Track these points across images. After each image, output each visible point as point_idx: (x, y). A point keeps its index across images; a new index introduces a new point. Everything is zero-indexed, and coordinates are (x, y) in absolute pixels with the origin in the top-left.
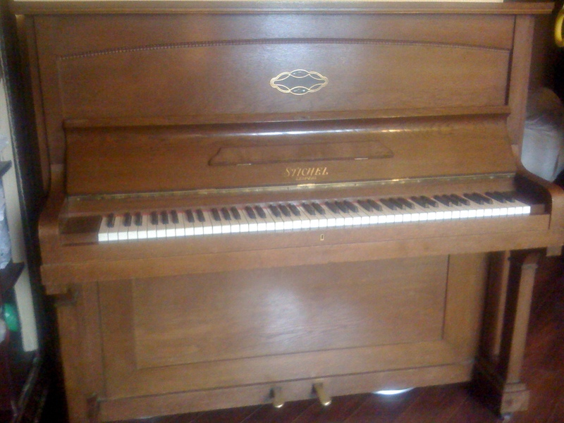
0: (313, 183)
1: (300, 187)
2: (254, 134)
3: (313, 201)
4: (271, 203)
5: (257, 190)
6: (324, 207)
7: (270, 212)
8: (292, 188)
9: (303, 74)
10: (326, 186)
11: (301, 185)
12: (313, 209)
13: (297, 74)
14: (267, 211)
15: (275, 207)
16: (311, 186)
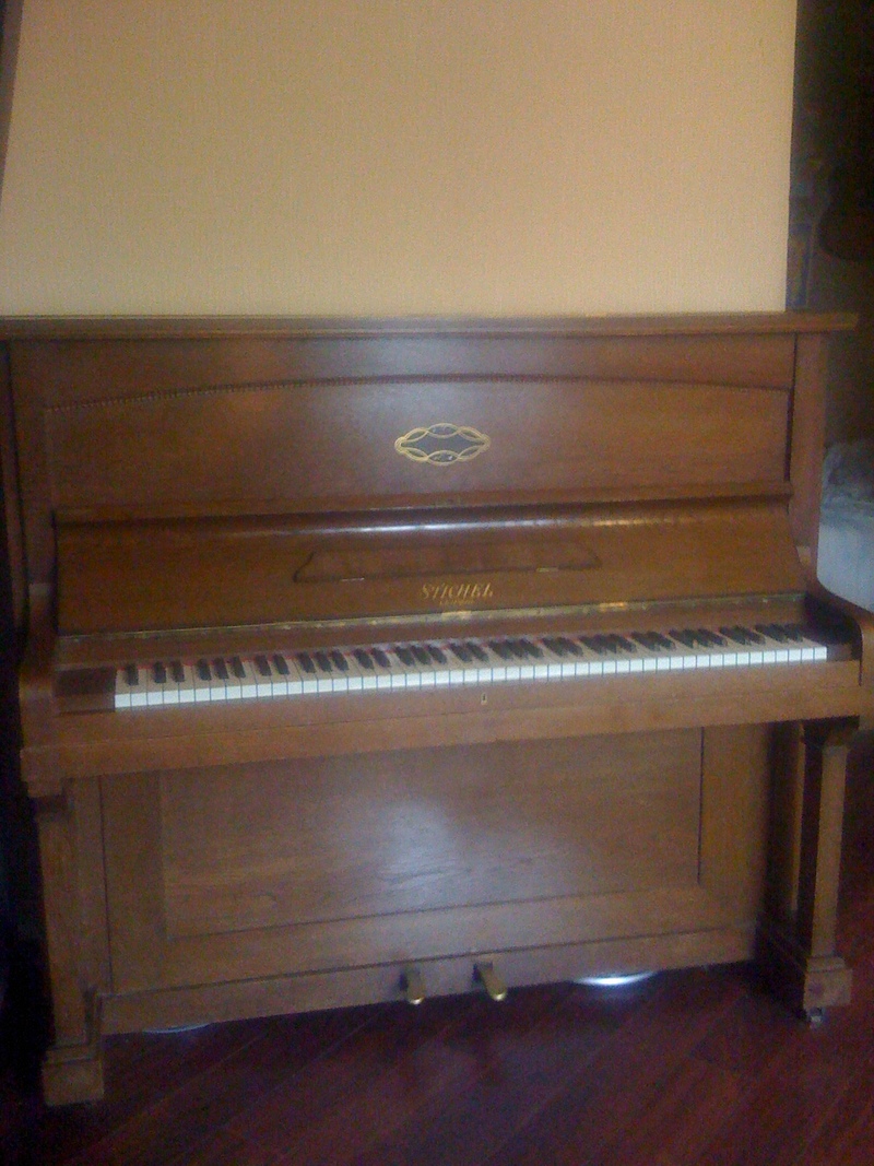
0: (467, 610)
1: (445, 616)
2: (368, 530)
3: (468, 640)
4: (399, 644)
5: (374, 623)
6: (487, 650)
7: (398, 659)
8: (433, 619)
9: (448, 431)
10: (491, 615)
11: (449, 614)
12: (468, 654)
13: (439, 430)
14: (392, 658)
15: (404, 651)
16: (464, 615)
